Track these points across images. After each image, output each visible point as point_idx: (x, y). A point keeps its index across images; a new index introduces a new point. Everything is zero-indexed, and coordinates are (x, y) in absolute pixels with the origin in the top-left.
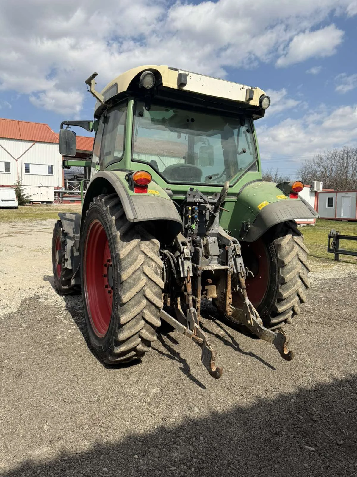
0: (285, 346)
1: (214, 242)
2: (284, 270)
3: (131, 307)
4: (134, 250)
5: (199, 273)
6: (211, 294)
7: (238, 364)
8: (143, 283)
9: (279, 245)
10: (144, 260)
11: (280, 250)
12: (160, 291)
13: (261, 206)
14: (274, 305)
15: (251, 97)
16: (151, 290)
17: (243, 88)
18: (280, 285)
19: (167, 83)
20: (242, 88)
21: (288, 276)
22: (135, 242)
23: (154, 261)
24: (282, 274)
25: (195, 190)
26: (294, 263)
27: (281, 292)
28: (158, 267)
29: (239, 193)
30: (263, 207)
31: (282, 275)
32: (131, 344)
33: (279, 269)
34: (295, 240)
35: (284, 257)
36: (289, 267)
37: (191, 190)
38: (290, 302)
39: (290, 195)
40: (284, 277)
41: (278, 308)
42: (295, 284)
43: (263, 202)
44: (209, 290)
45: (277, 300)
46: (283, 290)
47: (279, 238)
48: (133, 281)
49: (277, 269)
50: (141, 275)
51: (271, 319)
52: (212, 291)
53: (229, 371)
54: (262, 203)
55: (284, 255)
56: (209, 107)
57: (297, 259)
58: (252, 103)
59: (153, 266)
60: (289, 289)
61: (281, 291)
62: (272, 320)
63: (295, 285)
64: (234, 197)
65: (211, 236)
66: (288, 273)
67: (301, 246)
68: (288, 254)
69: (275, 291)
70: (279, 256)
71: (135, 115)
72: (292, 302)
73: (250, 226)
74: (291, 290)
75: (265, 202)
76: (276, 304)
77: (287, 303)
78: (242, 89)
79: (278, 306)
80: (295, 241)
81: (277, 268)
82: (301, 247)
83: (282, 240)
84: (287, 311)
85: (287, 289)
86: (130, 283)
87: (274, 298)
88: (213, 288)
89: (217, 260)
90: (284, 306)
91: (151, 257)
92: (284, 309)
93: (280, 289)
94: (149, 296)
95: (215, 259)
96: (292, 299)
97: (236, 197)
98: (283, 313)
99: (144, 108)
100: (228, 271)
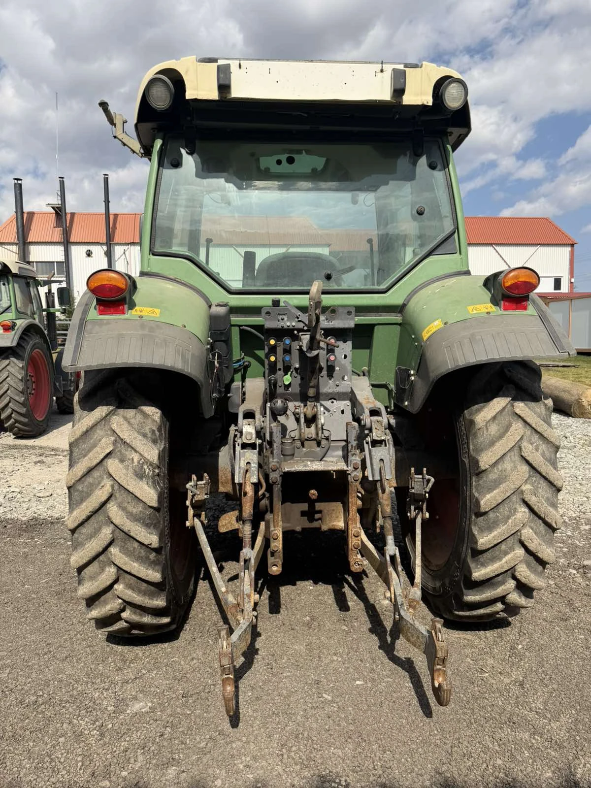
0: (439, 667)
1: (343, 412)
2: (481, 482)
3: (86, 539)
4: (99, 426)
5: (274, 476)
6: (331, 521)
7: (358, 682)
8: (103, 493)
9: (472, 423)
10: (111, 449)
11: (475, 435)
12: (148, 512)
13: (428, 331)
14: (465, 561)
15: (399, 87)
16: (124, 509)
17: (382, 71)
18: (473, 517)
19: (196, 92)
20: (379, 70)
21: (488, 496)
22: (101, 411)
23: (136, 451)
24: (477, 491)
25: (282, 304)
26: (507, 465)
27: (476, 533)
28: (147, 463)
29: (404, 306)
30: (431, 332)
31: (476, 495)
32: (105, 607)
33: (471, 479)
34: (517, 411)
35: (482, 450)
36: (492, 476)
37: (276, 303)
38: (500, 559)
39: (502, 302)
40: (479, 498)
41: (473, 570)
42: (509, 518)
43: (432, 323)
44: (325, 511)
45: (470, 551)
46: (481, 530)
47: (476, 406)
48: (87, 487)
49: (469, 479)
50: (105, 477)
51: (464, 591)
52: (334, 515)
53: (322, 697)
54: (431, 326)
55: (482, 446)
56: (322, 128)
57: (517, 458)
58: (409, 99)
59: (133, 459)
60: (494, 527)
61: (475, 531)
62: (467, 596)
63: (510, 521)
64: (395, 314)
65: (335, 399)
66: (490, 490)
67: (534, 425)
68: (492, 443)
69: (467, 529)
70: (471, 447)
71: (163, 167)
72: (504, 560)
73: (413, 378)
74: (499, 530)
75: (436, 323)
76: (469, 561)
77: (493, 560)
78: (379, 75)
79: (472, 565)
80: (516, 414)
81: (469, 475)
82: (533, 428)
83: (479, 410)
84: (500, 578)
85: (490, 528)
86: (82, 491)
87: (465, 545)
88: (335, 508)
89: (343, 451)
90: (486, 567)
91: (128, 441)
92: (485, 574)
93: (475, 525)
94: (117, 521)
95: (336, 448)
96: (506, 553)
97: (399, 315)
98: (488, 582)
99: (183, 151)
100: (349, 476)
